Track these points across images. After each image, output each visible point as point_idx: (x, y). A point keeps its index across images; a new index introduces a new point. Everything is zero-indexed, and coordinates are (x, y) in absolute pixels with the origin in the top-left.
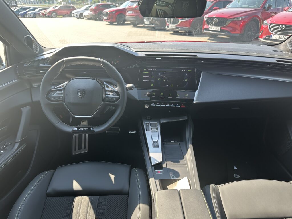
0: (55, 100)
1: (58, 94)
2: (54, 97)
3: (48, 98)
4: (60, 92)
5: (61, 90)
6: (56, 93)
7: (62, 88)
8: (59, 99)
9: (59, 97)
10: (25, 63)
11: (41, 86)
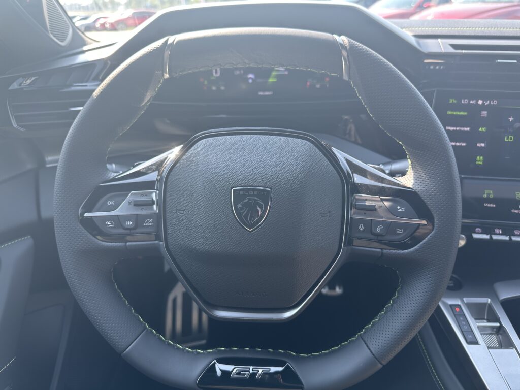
0: (121, 231)
1: (137, 204)
2: (118, 220)
3: (90, 224)
4: (146, 195)
5: (150, 185)
6: (130, 197)
7: (153, 176)
8: (138, 230)
9: (138, 220)
10: (18, 77)
11: (60, 165)
